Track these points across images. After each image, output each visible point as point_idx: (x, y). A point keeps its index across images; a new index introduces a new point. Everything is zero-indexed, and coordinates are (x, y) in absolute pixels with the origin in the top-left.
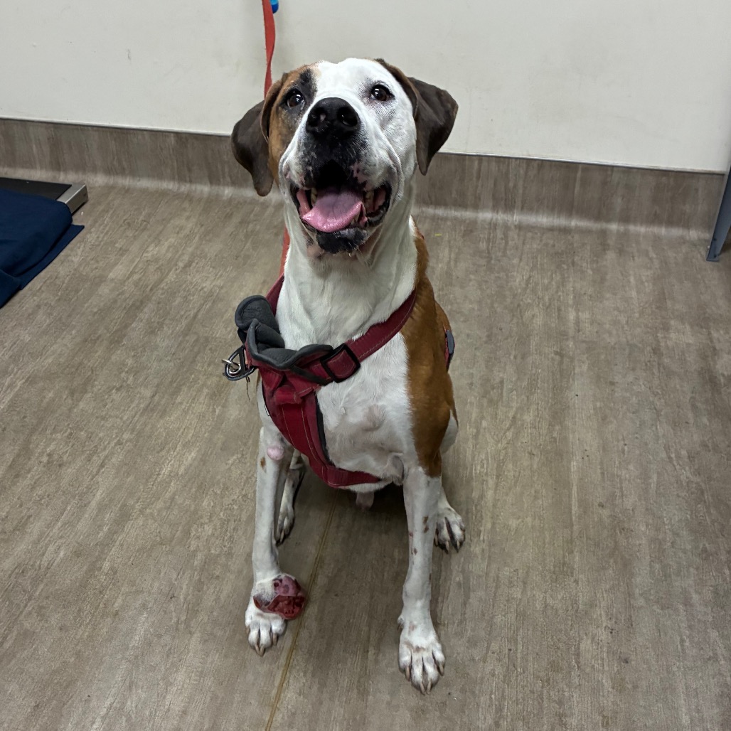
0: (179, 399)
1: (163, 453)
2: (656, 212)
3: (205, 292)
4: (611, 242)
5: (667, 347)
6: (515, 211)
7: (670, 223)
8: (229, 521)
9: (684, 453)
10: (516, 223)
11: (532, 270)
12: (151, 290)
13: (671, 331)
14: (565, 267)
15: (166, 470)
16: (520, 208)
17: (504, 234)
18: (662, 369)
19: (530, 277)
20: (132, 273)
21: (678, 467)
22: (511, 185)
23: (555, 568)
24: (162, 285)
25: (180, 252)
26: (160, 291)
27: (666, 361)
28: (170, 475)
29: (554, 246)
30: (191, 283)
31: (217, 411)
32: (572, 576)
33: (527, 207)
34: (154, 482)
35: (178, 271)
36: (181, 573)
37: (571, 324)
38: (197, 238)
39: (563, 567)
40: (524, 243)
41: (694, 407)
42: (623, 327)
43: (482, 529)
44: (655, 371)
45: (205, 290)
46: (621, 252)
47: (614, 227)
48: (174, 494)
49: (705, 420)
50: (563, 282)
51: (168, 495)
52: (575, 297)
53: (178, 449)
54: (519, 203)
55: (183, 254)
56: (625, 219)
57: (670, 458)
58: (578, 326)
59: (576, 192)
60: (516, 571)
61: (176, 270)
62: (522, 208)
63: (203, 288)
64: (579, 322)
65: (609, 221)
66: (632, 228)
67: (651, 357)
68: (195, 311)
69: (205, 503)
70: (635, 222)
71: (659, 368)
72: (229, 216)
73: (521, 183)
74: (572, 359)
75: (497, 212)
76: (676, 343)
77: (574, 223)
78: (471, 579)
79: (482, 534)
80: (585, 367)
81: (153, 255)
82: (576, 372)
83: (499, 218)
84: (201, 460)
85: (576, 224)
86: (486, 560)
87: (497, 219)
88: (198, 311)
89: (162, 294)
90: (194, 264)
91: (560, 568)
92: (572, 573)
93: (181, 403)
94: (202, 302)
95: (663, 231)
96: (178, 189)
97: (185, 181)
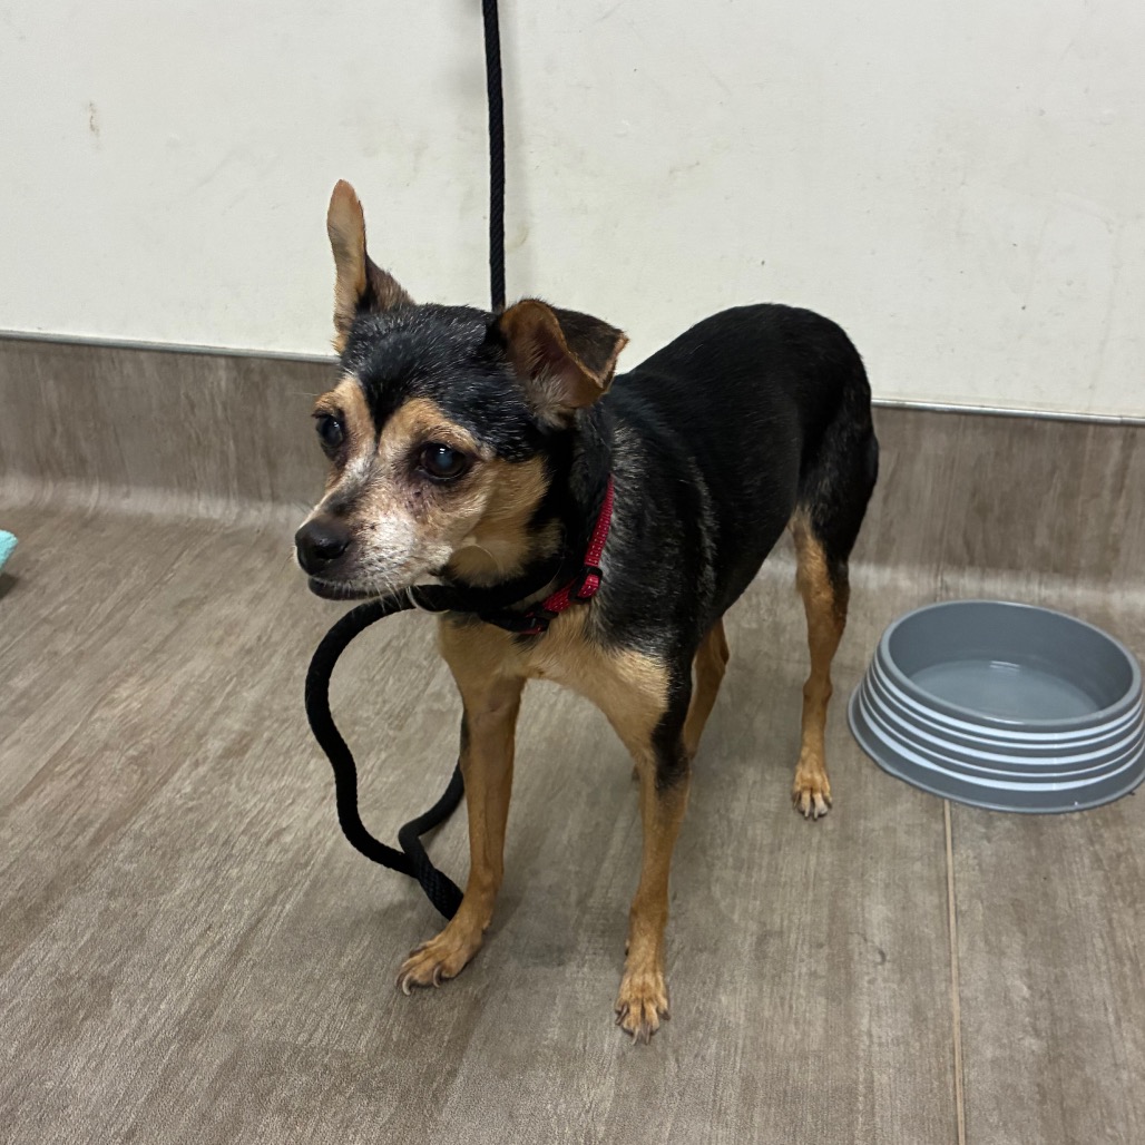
3: (285, 850)
12: (96, 841)
20: (42, 777)
24: (139, 823)
25: (218, 703)
30: (241, 814)
35: (202, 770)
45: (287, 838)
55: (225, 710)
61: (197, 764)
63: (279, 833)
68: (243, 924)
81: (124, 716)
88: (252, 928)
89: (130, 858)
94: (272, 889)
96: (239, 516)
97: (261, 498)
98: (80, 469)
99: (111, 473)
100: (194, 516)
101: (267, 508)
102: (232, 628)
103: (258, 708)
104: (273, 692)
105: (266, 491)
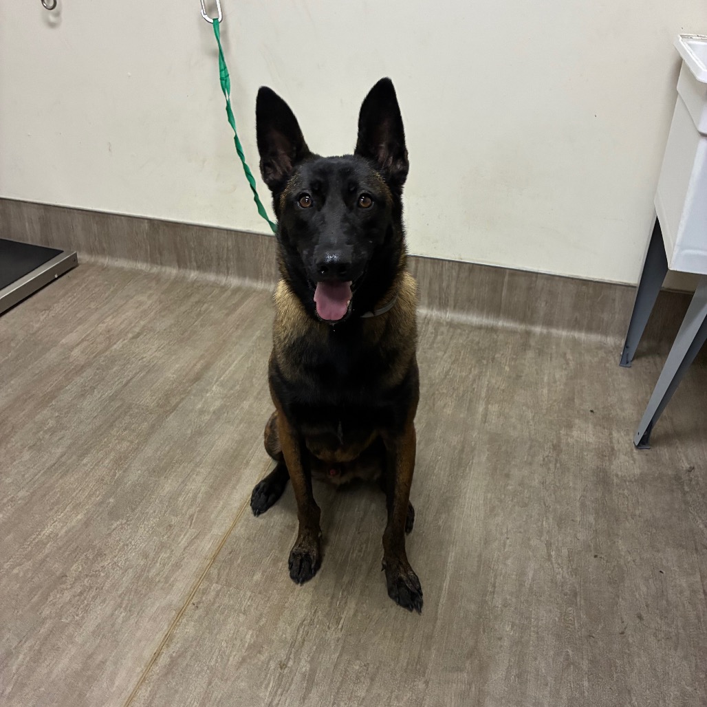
0: (85, 461)
1: (51, 514)
2: (576, 319)
3: (143, 362)
4: (532, 342)
5: (568, 444)
6: (448, 309)
7: (589, 329)
8: (91, 588)
9: (565, 551)
10: (449, 320)
11: (453, 363)
12: (95, 356)
13: (574, 429)
14: (485, 362)
15: (47, 531)
16: (452, 307)
17: (435, 329)
18: (558, 465)
19: (450, 369)
20: (83, 340)
21: (556, 566)
22: (444, 284)
23: (407, 665)
24: (106, 353)
25: (133, 325)
26: (102, 358)
27: (564, 457)
28: (49, 536)
29: (479, 343)
30: (133, 353)
31: (117, 475)
32: (424, 676)
33: (458, 307)
34: (31, 542)
35: (125, 341)
36: (24, 640)
37: (479, 417)
38: (152, 313)
39: (417, 665)
40: (451, 338)
41: (583, 505)
42: (528, 422)
43: (343, 616)
44: (552, 466)
45: (144, 360)
46: (541, 352)
47: (538, 329)
48: (47, 556)
49: (591, 519)
50: (479, 376)
51: (40, 557)
52: (488, 391)
53: (66, 510)
54: (451, 302)
55: (135, 326)
56: (549, 323)
57: (550, 556)
58: (486, 418)
59: (503, 294)
60: (367, 665)
61: (124, 340)
62: (455, 307)
63: (143, 358)
64: (487, 414)
65: (533, 323)
66: (554, 331)
67: (550, 452)
68: (129, 378)
69: (74, 567)
70: (557, 327)
71: (555, 464)
72: (188, 296)
73: (453, 283)
74: (473, 449)
75: (432, 309)
76: (576, 440)
77: (501, 323)
78: (318, 671)
79: (342, 621)
80: (484, 458)
81: (107, 326)
82: (474, 461)
83: (433, 315)
84: (85, 523)
85: (503, 325)
86: (339, 651)
87: (431, 315)
88: (131, 379)
89: (103, 361)
90: (141, 337)
91: (412, 666)
92: (425, 673)
93: (85, 465)
94: (138, 371)
95: (582, 336)
96: (150, 269)
97: (157, 264)
98: (102, 252)
99: (112, 254)
100: (136, 268)
101: (159, 267)
102: (141, 303)
103: (144, 326)
104: (149, 322)
105: (159, 262)
